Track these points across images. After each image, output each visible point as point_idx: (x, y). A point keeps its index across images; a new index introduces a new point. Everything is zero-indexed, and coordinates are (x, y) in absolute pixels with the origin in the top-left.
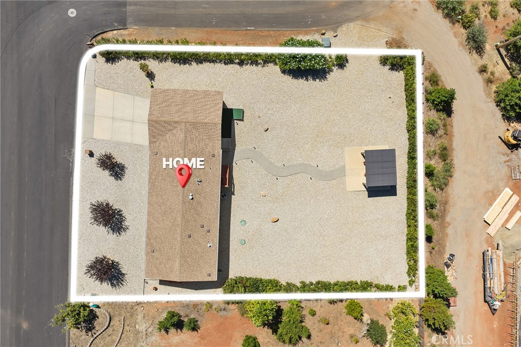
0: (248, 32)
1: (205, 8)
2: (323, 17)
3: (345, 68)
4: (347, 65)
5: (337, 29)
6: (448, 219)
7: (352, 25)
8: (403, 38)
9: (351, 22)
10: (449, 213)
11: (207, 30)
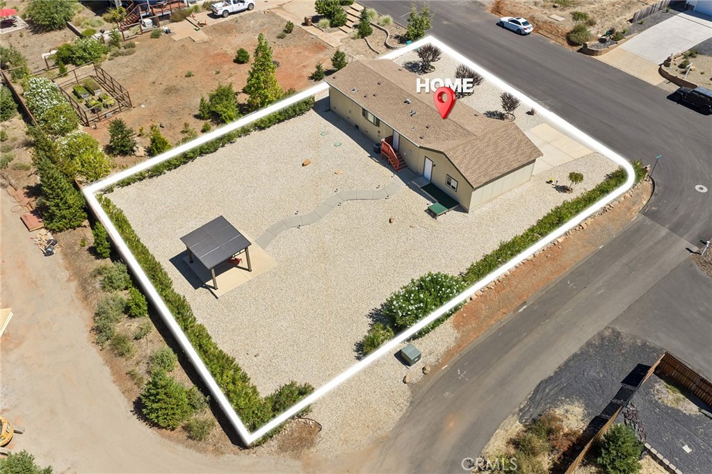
0: (521, 302)
1: (598, 289)
2: (447, 393)
3: (355, 348)
4: (356, 354)
5: (412, 392)
6: (74, 285)
7: (397, 416)
8: (297, 457)
9: (400, 419)
10: (74, 290)
11: (567, 269)
